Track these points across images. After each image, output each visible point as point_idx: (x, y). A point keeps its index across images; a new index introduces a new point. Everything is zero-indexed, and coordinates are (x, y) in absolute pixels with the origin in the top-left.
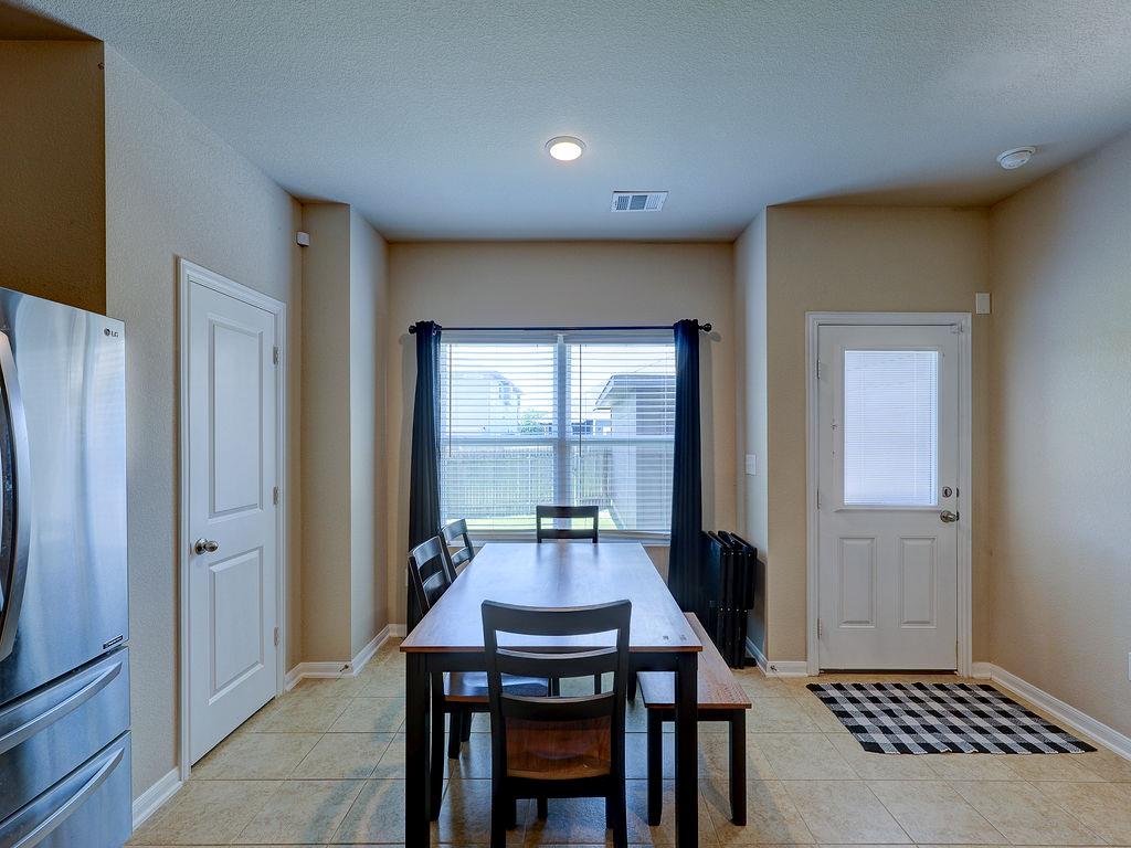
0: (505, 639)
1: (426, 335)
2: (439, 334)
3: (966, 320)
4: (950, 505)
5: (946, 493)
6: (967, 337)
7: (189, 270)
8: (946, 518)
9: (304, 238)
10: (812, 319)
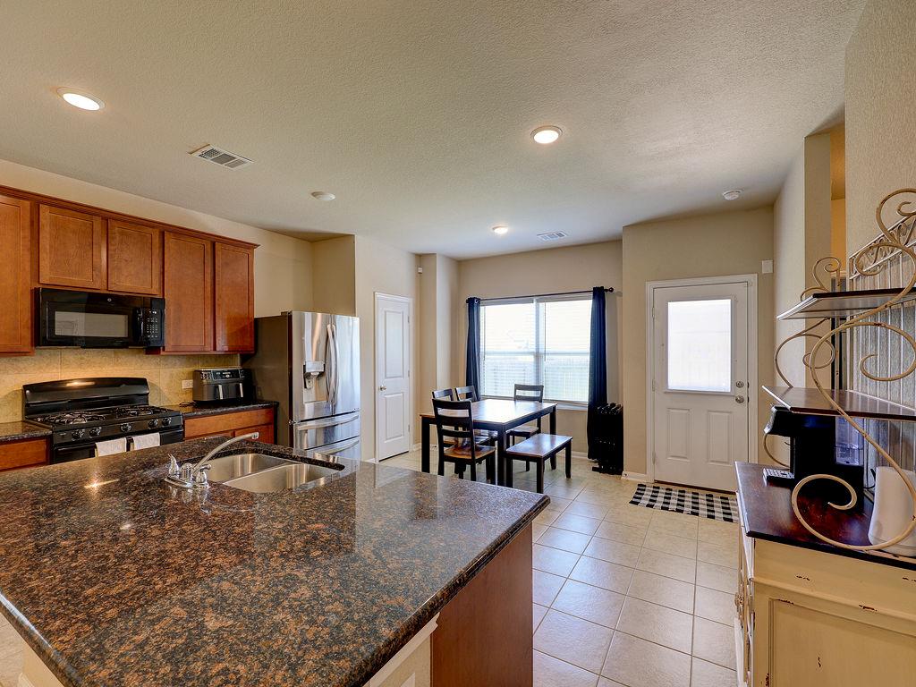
0: (442, 412)
1: (473, 304)
2: (479, 303)
3: (753, 278)
4: (742, 392)
5: (739, 385)
6: (754, 289)
7: (378, 295)
8: (740, 401)
9: (420, 270)
10: (649, 286)
